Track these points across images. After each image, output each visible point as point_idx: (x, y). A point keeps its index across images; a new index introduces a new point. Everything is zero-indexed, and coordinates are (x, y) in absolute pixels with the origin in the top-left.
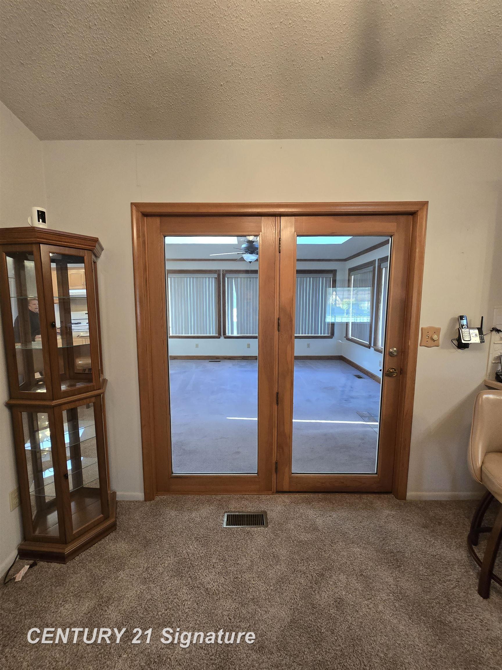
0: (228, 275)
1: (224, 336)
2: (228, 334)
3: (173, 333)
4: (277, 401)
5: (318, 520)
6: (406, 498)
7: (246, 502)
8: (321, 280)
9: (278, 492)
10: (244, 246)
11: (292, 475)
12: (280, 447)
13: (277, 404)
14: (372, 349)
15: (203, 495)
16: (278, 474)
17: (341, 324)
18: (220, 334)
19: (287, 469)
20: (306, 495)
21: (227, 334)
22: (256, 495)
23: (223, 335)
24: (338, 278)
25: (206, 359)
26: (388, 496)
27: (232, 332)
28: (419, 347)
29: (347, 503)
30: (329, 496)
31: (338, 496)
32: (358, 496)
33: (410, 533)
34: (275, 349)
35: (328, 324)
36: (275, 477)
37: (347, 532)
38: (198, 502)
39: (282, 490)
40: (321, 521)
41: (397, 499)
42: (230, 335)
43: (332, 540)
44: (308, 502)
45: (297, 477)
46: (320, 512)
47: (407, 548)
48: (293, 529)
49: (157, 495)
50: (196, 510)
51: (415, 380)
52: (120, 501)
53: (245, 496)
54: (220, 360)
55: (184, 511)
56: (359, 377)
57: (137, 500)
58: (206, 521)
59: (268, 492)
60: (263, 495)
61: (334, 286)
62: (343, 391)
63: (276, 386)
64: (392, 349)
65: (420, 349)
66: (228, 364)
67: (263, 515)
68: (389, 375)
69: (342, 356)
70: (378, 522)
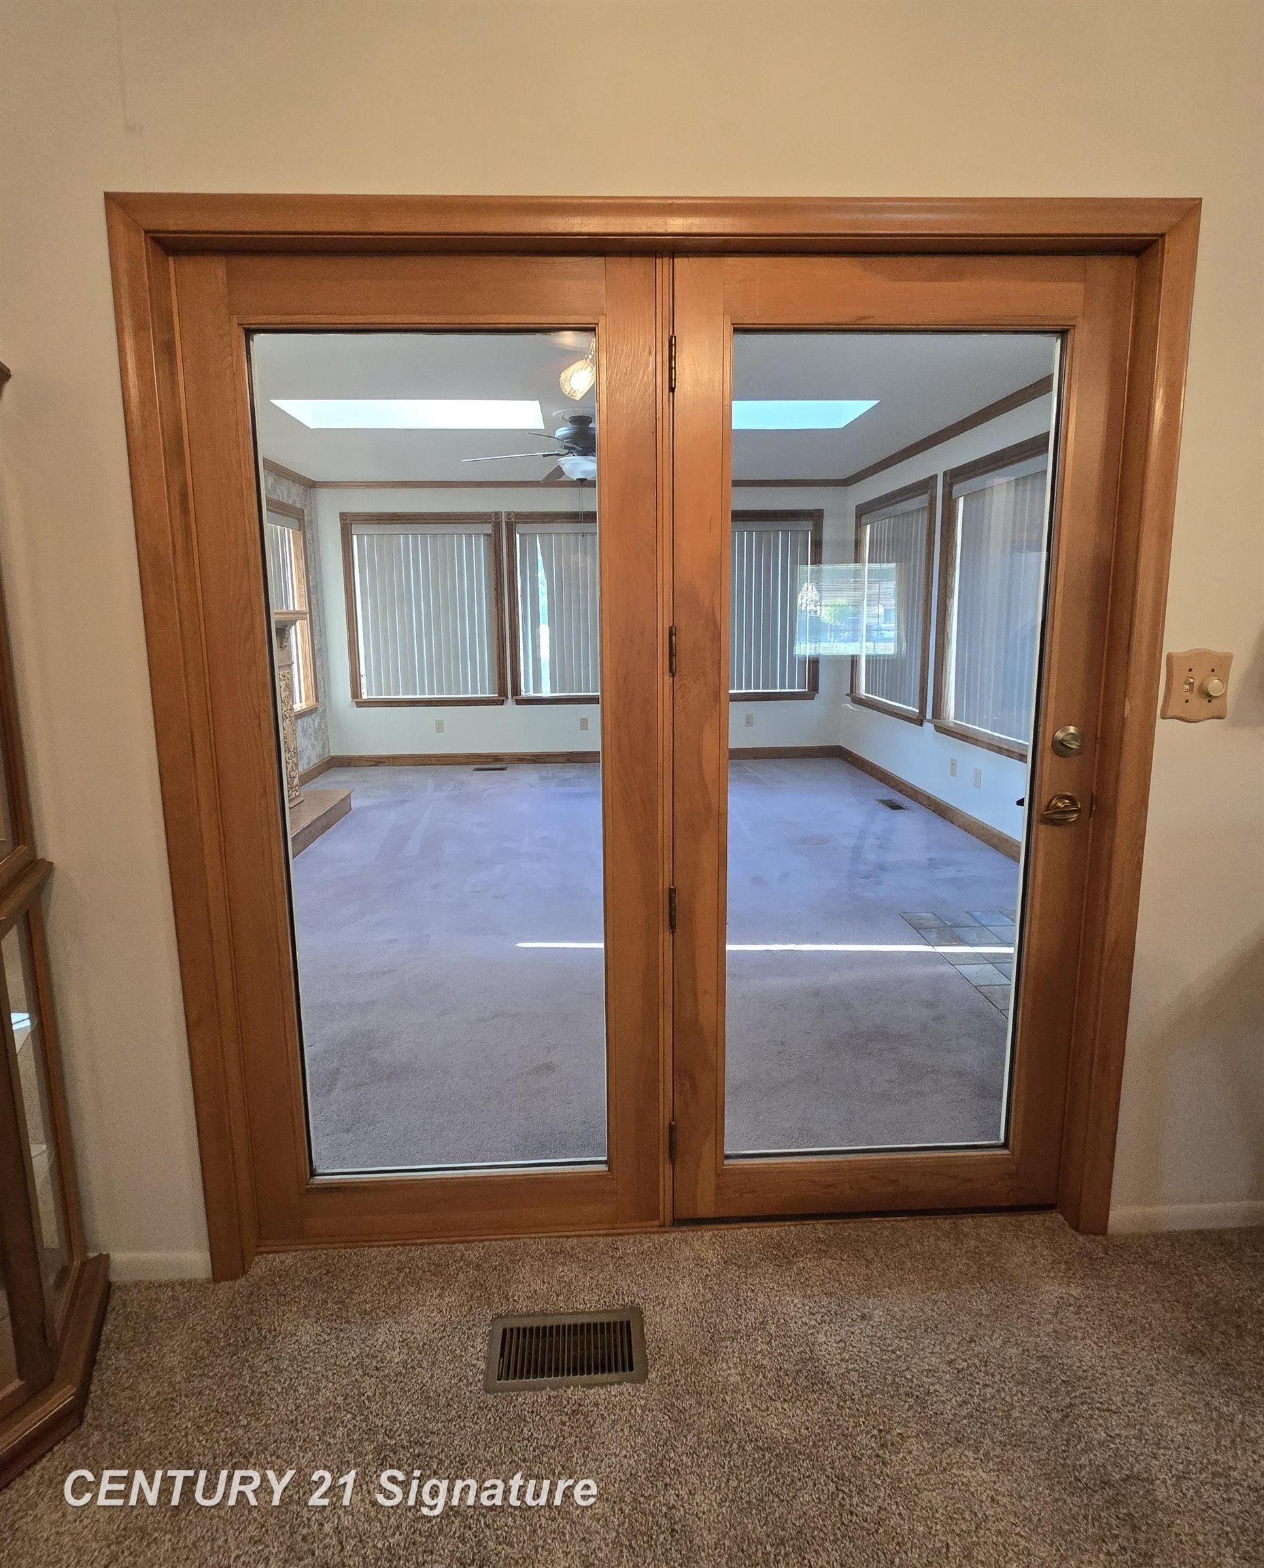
0: (521, 528)
1: (515, 698)
2: (527, 691)
3: (369, 692)
4: (672, 919)
5: (821, 1338)
6: (1106, 1227)
7: (568, 1271)
8: (781, 537)
9: (681, 1222)
10: (562, 432)
11: (726, 1162)
12: (682, 1072)
13: (672, 927)
14: (928, 727)
15: (423, 1244)
16: (677, 1166)
17: (837, 660)
18: (502, 691)
19: (707, 1149)
20: (774, 1230)
21: (523, 693)
22: (605, 1235)
23: (513, 695)
24: (828, 534)
25: (466, 764)
26: (1044, 1220)
27: (537, 686)
28: (1159, 722)
29: (912, 1256)
30: (850, 1229)
31: (883, 1228)
32: (946, 1224)
33: (1150, 1380)
34: (660, 738)
35: (803, 660)
36: (669, 1172)
37: (932, 1389)
38: (402, 1274)
39: (691, 1215)
40: (833, 1347)
41: (1076, 1229)
42: (531, 694)
43: (880, 1431)
44: (783, 1257)
45: (743, 1172)
46: (825, 1301)
47: (1155, 1457)
48: (736, 1389)
49: (261, 1253)
50: (392, 1311)
51: (1142, 837)
52: (124, 1288)
53: (568, 1243)
54: (503, 766)
55: (348, 1322)
56: (894, 806)
57: (186, 1276)
58: (425, 1364)
59: (644, 1224)
60: (628, 1234)
61: (817, 560)
62: (857, 851)
63: (668, 867)
64: (1062, 731)
65: (1163, 728)
66: (528, 776)
67: (628, 1323)
68: (1051, 820)
69: (840, 748)
70: (1030, 1336)
